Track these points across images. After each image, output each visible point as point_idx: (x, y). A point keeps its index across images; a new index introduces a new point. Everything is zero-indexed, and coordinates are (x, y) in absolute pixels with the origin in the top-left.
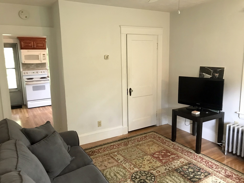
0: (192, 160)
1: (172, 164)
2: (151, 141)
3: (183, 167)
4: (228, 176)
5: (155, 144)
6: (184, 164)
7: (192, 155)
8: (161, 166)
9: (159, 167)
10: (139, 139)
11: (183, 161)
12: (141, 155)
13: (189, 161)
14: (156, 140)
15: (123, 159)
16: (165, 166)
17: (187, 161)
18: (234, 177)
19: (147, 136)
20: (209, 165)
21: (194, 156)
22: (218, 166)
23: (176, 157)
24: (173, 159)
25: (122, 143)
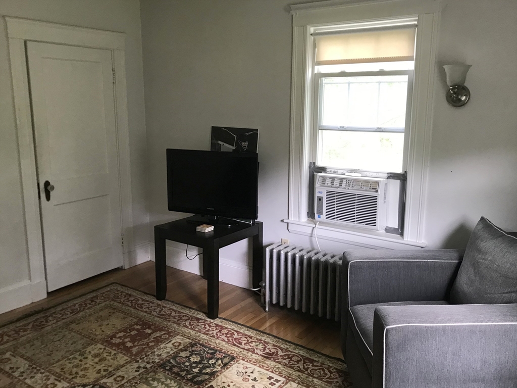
0: (199, 336)
1: (154, 352)
2: (106, 307)
3: (178, 356)
4: (269, 356)
5: (117, 314)
6: (181, 349)
7: (200, 324)
8: (126, 363)
9: (123, 366)
10: (76, 308)
11: (179, 341)
12: (79, 347)
13: (193, 340)
14: (120, 303)
15: (27, 366)
16: (138, 362)
17: (188, 340)
18: (280, 356)
19: (96, 297)
20: (232, 340)
21: (205, 325)
22: (251, 338)
23: (164, 334)
24: (158, 341)
25: (29, 323)
